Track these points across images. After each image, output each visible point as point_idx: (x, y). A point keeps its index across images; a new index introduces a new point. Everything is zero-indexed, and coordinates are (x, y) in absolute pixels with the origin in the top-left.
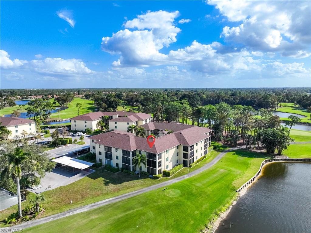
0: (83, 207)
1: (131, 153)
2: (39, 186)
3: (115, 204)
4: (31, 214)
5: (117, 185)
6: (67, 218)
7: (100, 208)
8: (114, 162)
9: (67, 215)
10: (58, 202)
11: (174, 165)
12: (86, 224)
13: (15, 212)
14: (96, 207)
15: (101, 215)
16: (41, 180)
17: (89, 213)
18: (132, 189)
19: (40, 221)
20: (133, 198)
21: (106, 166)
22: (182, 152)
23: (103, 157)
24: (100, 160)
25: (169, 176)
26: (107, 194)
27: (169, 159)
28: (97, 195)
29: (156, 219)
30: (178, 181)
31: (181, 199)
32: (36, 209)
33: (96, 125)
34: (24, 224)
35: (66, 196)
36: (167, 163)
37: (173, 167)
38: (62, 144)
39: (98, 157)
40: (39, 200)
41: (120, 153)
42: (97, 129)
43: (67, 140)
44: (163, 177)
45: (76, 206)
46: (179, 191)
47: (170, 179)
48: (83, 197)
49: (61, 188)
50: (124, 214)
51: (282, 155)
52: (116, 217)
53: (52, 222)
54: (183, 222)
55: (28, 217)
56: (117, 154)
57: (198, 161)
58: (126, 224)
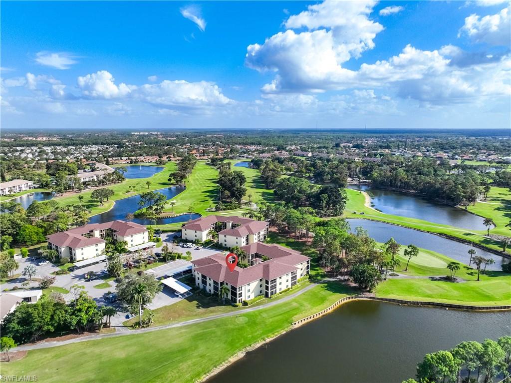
0: (178, 323)
1: (219, 284)
2: (151, 304)
3: (198, 324)
4: (147, 324)
5: (205, 309)
6: (167, 329)
7: (188, 325)
8: (208, 288)
9: (168, 327)
10: (163, 318)
11: (256, 295)
12: (177, 335)
13: (137, 321)
14: (186, 324)
15: (187, 330)
16: (152, 300)
17: (181, 328)
18: (215, 314)
19: (151, 329)
20: (212, 321)
21: (202, 290)
22: (264, 284)
23: (200, 282)
24: (199, 284)
25: (247, 305)
26: (196, 315)
27: (251, 291)
28: (189, 316)
29: (220, 337)
30: (252, 310)
31: (245, 325)
32: (149, 321)
33: (207, 235)
34: (143, 329)
35: (169, 314)
36: (248, 294)
37: (256, 297)
38: (171, 259)
39: (197, 281)
40: (151, 316)
41: (212, 282)
42: (207, 239)
43: (175, 256)
44: (243, 305)
45: (174, 322)
46: (247, 319)
47: (247, 308)
48: (180, 316)
49: (165, 307)
50: (202, 331)
51: (372, 292)
52: (196, 333)
53: (158, 331)
54: (237, 341)
55: (145, 325)
56: (210, 282)
57: (280, 293)
58: (201, 338)
